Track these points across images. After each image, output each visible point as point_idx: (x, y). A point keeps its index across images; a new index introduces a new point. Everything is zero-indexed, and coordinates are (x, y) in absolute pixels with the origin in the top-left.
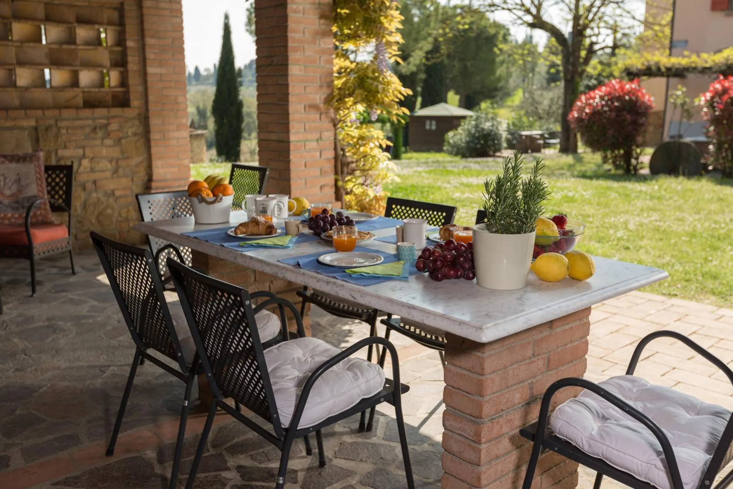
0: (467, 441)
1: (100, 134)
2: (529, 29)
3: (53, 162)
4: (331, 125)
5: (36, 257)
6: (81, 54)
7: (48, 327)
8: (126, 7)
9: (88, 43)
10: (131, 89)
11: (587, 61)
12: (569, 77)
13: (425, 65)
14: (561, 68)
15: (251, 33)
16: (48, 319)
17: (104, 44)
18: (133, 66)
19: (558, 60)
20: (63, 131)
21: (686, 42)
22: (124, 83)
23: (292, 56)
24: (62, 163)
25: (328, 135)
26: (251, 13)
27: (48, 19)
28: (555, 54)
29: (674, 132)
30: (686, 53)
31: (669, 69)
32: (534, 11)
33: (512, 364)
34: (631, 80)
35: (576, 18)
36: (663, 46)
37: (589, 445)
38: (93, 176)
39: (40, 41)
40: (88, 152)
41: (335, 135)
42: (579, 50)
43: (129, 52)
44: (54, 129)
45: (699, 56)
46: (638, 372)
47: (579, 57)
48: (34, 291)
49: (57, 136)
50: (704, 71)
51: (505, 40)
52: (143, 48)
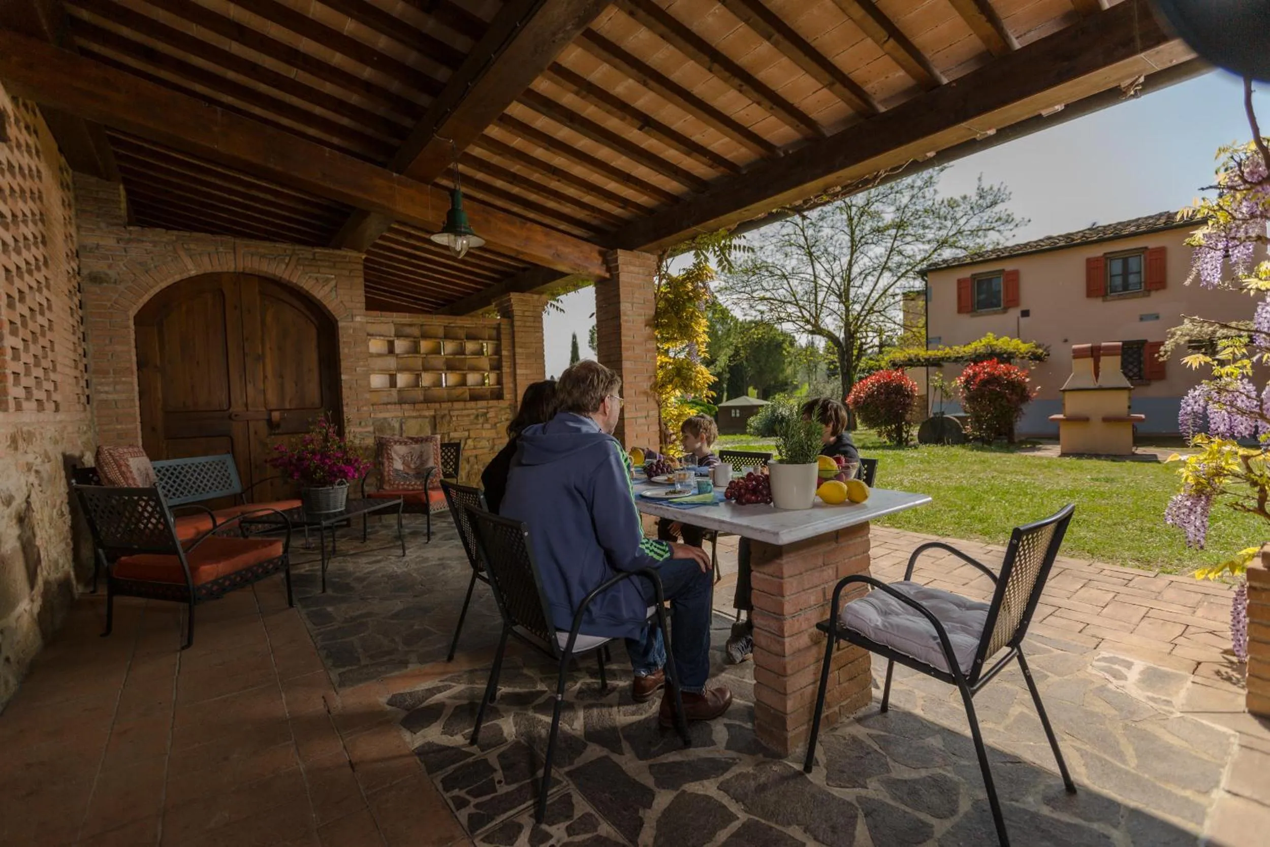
0: (773, 636)
1: (481, 420)
2: (810, 337)
3: (446, 441)
4: (656, 406)
5: (432, 512)
6: (468, 362)
7: (439, 565)
8: (502, 326)
9: (473, 354)
10: (505, 386)
11: (859, 357)
12: (845, 371)
13: (728, 366)
14: (838, 364)
15: (593, 348)
16: (439, 559)
17: (486, 354)
18: (506, 369)
19: (835, 358)
20: (454, 419)
21: (940, 338)
22: (499, 382)
23: (625, 354)
24: (452, 442)
25: (654, 413)
26: (593, 334)
27: (447, 337)
28: (833, 353)
29: (936, 410)
30: (940, 346)
31: (927, 360)
32: (813, 321)
33: (807, 571)
34: (897, 370)
35: (847, 325)
36: (921, 344)
37: (876, 633)
38: (475, 452)
39: (440, 353)
40: (472, 435)
41: (660, 413)
42: (852, 349)
43: (504, 359)
44: (448, 418)
45: (951, 349)
46: (914, 579)
47: (852, 355)
48: (429, 540)
49: (449, 422)
50: (957, 360)
51: (792, 344)
52: (514, 356)
